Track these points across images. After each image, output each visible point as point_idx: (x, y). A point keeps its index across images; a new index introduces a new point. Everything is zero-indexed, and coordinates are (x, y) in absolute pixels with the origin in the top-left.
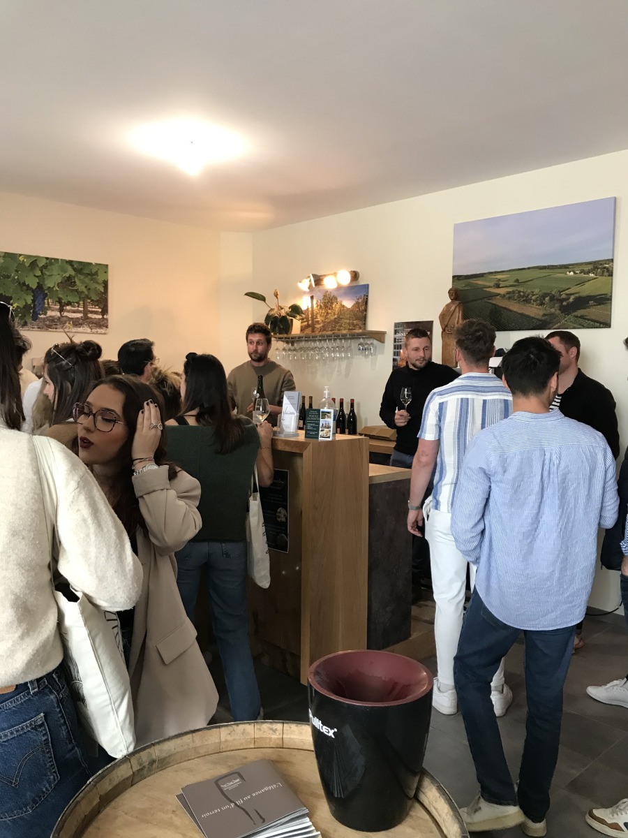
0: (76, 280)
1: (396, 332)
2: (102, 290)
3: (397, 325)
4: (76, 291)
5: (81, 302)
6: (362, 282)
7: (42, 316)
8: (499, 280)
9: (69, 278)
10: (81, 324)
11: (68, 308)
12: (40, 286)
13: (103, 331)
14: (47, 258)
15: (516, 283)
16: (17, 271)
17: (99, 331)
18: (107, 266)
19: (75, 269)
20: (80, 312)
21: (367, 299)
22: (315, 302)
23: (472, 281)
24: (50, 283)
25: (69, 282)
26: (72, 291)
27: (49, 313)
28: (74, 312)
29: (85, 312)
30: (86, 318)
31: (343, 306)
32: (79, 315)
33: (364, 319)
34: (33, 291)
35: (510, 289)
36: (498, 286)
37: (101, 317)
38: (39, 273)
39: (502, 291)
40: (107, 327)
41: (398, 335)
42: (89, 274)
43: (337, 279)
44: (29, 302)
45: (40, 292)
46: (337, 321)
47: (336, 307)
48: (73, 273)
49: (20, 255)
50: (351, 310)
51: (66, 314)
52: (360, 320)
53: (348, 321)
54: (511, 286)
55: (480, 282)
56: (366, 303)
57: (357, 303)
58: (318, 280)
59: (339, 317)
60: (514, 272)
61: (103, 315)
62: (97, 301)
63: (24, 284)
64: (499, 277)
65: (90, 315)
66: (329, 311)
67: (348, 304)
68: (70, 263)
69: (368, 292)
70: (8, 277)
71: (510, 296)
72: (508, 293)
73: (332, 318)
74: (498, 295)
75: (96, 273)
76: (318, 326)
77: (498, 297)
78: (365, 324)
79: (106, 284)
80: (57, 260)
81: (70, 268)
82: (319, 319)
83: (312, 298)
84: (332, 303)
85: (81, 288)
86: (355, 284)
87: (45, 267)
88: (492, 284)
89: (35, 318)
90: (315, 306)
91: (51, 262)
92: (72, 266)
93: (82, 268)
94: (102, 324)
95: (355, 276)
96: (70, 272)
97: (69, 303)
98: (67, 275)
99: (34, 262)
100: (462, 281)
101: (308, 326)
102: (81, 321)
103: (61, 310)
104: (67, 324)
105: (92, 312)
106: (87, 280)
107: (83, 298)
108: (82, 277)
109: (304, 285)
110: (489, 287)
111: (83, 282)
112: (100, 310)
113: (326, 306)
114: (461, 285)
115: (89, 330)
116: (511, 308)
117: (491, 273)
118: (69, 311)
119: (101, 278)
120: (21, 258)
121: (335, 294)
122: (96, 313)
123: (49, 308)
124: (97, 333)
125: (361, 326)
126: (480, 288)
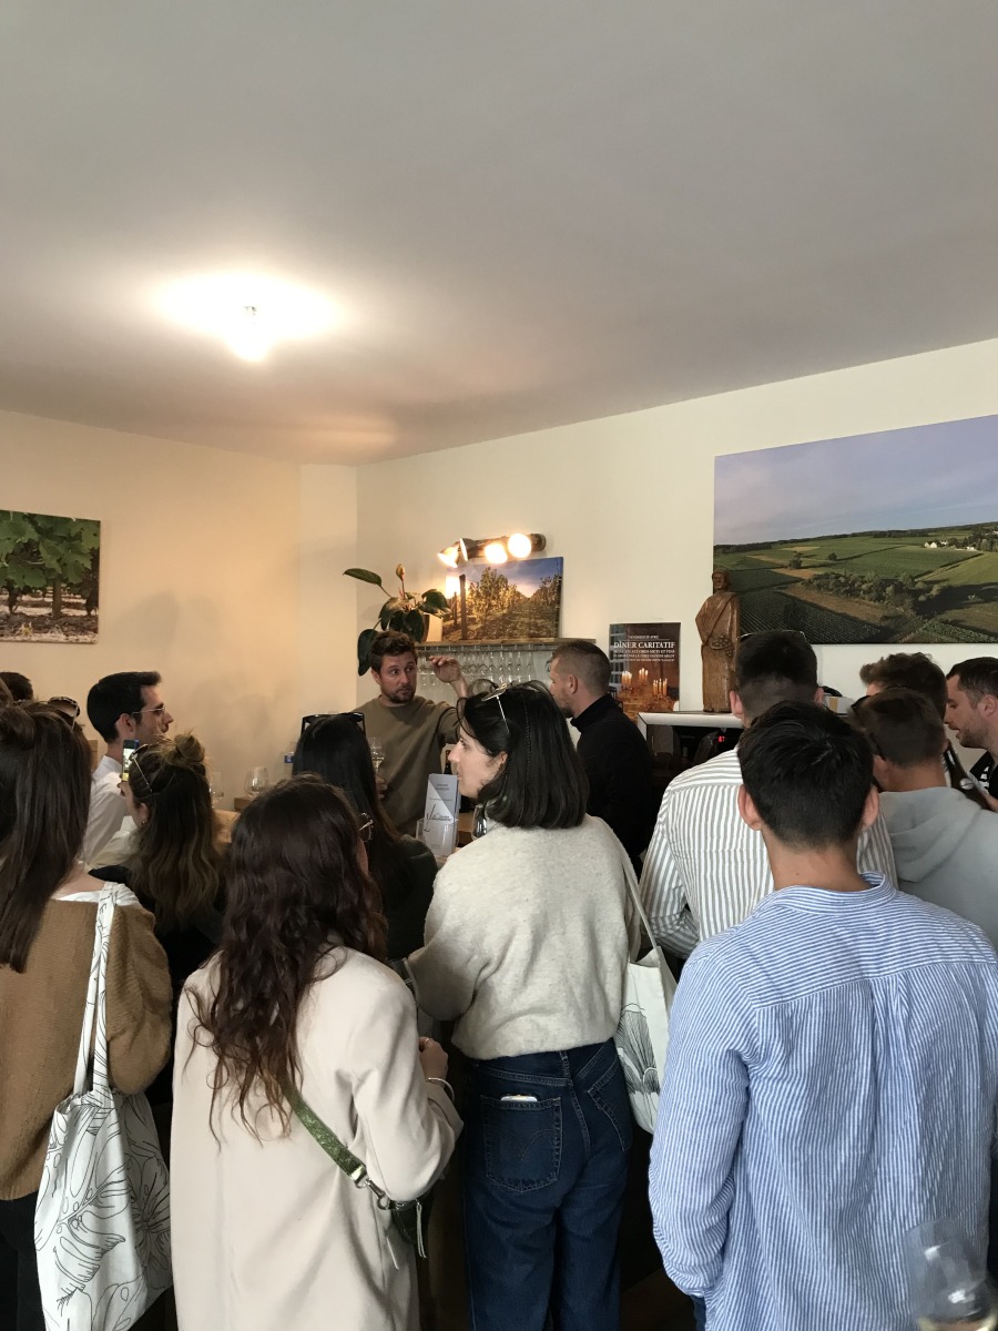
0: (41, 548)
1: (613, 640)
2: (88, 565)
3: (614, 629)
4: (42, 567)
5: (50, 588)
6: (551, 553)
8: (800, 555)
9: (28, 545)
10: (48, 627)
11: (25, 598)
13: (88, 638)
15: (831, 562)
17: (82, 638)
18: (99, 522)
19: (39, 530)
20: (46, 605)
21: (560, 582)
22: (467, 585)
23: (749, 555)
25: (27, 552)
26: (33, 567)
28: (36, 605)
29: (57, 605)
30: (57, 615)
31: (518, 594)
32: (45, 611)
33: (555, 617)
35: (820, 572)
36: (798, 566)
37: (84, 613)
39: (806, 574)
40: (95, 631)
41: (617, 646)
42: (64, 538)
43: (508, 549)
46: (507, 620)
47: (505, 595)
48: (35, 536)
50: (533, 602)
51: (20, 609)
52: (550, 619)
53: (527, 620)
54: (822, 565)
55: (764, 558)
56: (559, 588)
57: (543, 589)
58: (474, 549)
59: (510, 613)
60: (827, 542)
61: (89, 611)
62: (79, 585)
64: (799, 549)
65: (65, 611)
66: (494, 602)
68: (31, 518)
69: (561, 571)
71: (820, 584)
72: (818, 577)
73: (499, 614)
74: (798, 580)
75: (79, 537)
76: (473, 627)
77: (799, 584)
78: (557, 626)
79: (95, 556)
80: (5, 514)
81: (29, 527)
82: (475, 614)
83: (462, 578)
84: (498, 589)
85: (49, 560)
86: (538, 556)
88: (785, 562)
90: (468, 593)
92: (34, 523)
93: (51, 528)
94: (87, 626)
95: (539, 542)
96: (30, 534)
97: (27, 590)
98: (25, 540)
100: (731, 556)
101: (456, 627)
102: (48, 622)
103: (11, 603)
104: (23, 627)
105: (69, 605)
106: (60, 549)
107: (54, 580)
108: (52, 543)
109: (449, 557)
110: (782, 567)
111: (51, 551)
113: (487, 594)
114: (730, 562)
115: (62, 637)
116: (823, 604)
117: (784, 543)
118: (26, 604)
119: (86, 546)
121: (505, 574)
122: (76, 606)
124: (77, 642)
125: (553, 629)
126: (767, 568)
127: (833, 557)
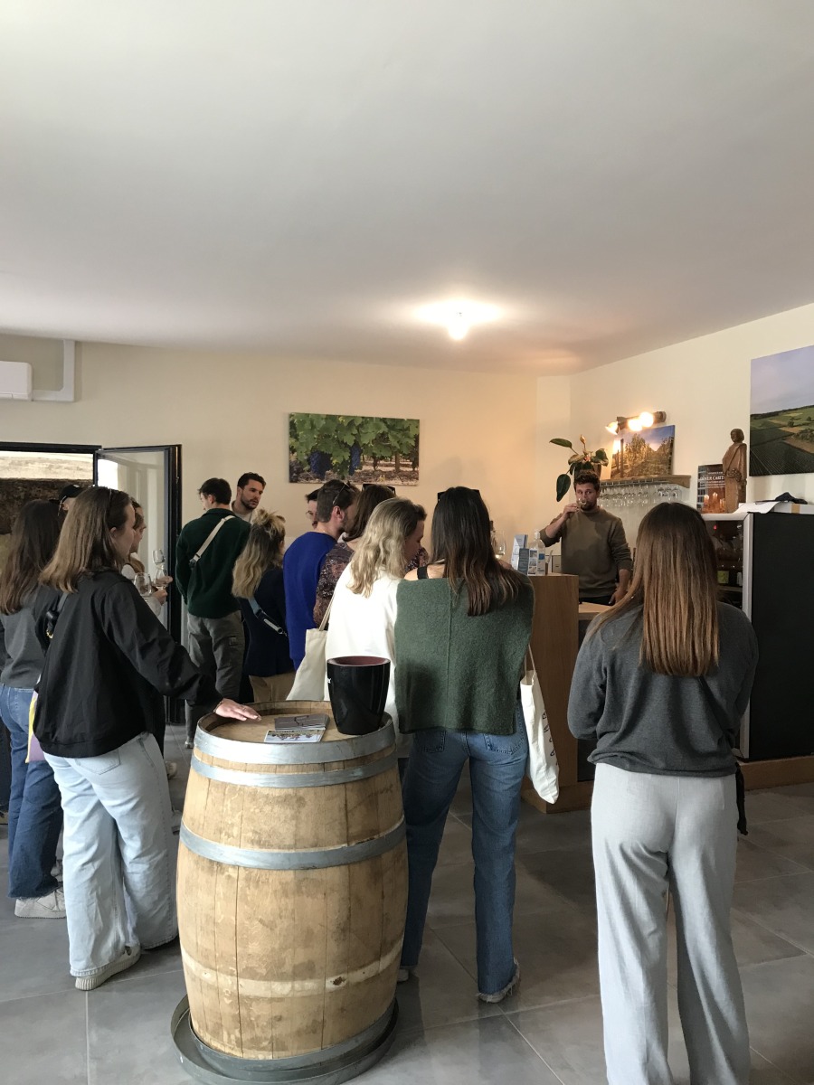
0: (390, 437)
1: (700, 476)
2: (413, 444)
3: (701, 468)
4: (390, 446)
5: (394, 457)
6: (669, 423)
7: (358, 471)
8: (793, 418)
9: (383, 434)
10: (393, 477)
11: (381, 462)
12: (356, 443)
13: (413, 483)
14: (363, 418)
15: (809, 422)
16: (336, 431)
17: (410, 483)
18: (418, 420)
19: (388, 426)
20: (392, 466)
21: (673, 441)
22: (624, 446)
23: (768, 420)
24: (365, 440)
25: (382, 438)
26: (385, 446)
27: (365, 468)
28: (387, 466)
29: (397, 465)
30: (398, 471)
31: (650, 449)
32: (391, 469)
33: (670, 462)
34: (350, 448)
35: (803, 428)
36: (792, 425)
37: (411, 469)
38: (355, 432)
39: (796, 430)
40: (417, 479)
41: (702, 479)
42: (401, 430)
43: (642, 422)
44: (347, 458)
45: (356, 449)
46: (644, 465)
47: (644, 450)
48: (386, 430)
49: (340, 416)
50: (657, 454)
51: (379, 468)
52: (666, 464)
53: (654, 465)
54: (804, 424)
55: (775, 421)
56: (672, 445)
57: (663, 445)
58: (622, 423)
59: (646, 461)
60: (808, 409)
61: (414, 468)
62: (409, 455)
63: (343, 442)
64: (792, 415)
65: (401, 468)
66: (638, 455)
67: (655, 447)
68: (384, 420)
69: (673, 433)
70: (329, 436)
71: (802, 436)
72: (802, 432)
73: (640, 462)
74: (792, 434)
75: (408, 429)
76: (627, 471)
77: (792, 437)
78: (669, 468)
79: (417, 438)
80: (371, 418)
81: (383, 425)
82: (628, 463)
83: (622, 441)
84: (640, 447)
85: (393, 442)
86: (661, 425)
87: (361, 425)
88: (786, 423)
89: (352, 472)
90: (625, 450)
91: (366, 420)
92: (386, 423)
93: (394, 425)
94: (413, 476)
95: (661, 417)
96: (384, 428)
97: (382, 458)
98: (381, 432)
99: (351, 421)
100: (758, 421)
101: (618, 471)
102: (393, 474)
103: (375, 465)
104: (380, 478)
105: (404, 465)
106: (399, 436)
107: (397, 453)
108: (395, 433)
109: (613, 427)
110: (785, 426)
111: (395, 437)
112: (411, 463)
113: (634, 450)
114: (758, 424)
115: (400, 482)
116: (805, 449)
117: (785, 411)
118: (382, 465)
119: (412, 433)
120: (340, 419)
121: (643, 437)
122: (407, 466)
123: (365, 463)
124: (408, 485)
125: (667, 471)
126: (775, 428)
127: (809, 419)
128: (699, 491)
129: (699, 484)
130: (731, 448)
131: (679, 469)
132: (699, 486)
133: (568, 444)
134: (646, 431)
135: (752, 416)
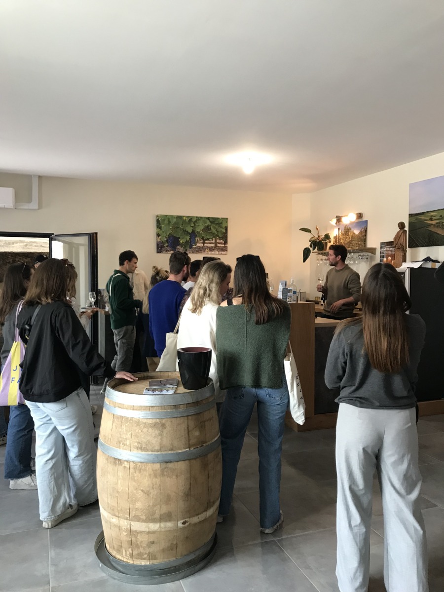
0: (211, 227)
1: (381, 248)
2: (224, 231)
3: (382, 244)
4: (211, 232)
5: (214, 238)
6: (364, 219)
7: (194, 246)
8: (432, 216)
9: (208, 226)
10: (214, 250)
11: (207, 241)
12: (193, 231)
13: (225, 253)
14: (197, 217)
15: (441, 218)
16: (182, 224)
17: (223, 253)
18: (227, 219)
19: (210, 222)
20: (213, 243)
21: (366, 229)
22: (340, 231)
23: (419, 217)
24: (198, 230)
25: (207, 228)
26: (209, 233)
27: (198, 245)
28: (210, 244)
29: (216, 243)
30: (216, 246)
31: (354, 233)
32: (212, 245)
33: (365, 241)
34: (190, 234)
35: (437, 221)
36: (431, 220)
37: (223, 245)
38: (193, 225)
39: (434, 222)
40: (227, 251)
41: (382, 249)
42: (217, 224)
43: (349, 219)
44: (188, 239)
45: (193, 234)
46: (351, 242)
47: (351, 234)
48: (210, 224)
49: (184, 216)
50: (358, 236)
51: (206, 245)
52: (363, 241)
53: (356, 242)
54: (438, 219)
55: (422, 217)
56: (366, 231)
57: (361, 231)
58: (339, 219)
59: (352, 240)
60: (440, 211)
61: (225, 245)
62: (222, 237)
63: (186, 231)
64: (432, 214)
65: (218, 245)
66: (347, 237)
67: (357, 232)
68: (208, 218)
69: (367, 225)
70: (178, 228)
71: (437, 226)
72: (437, 223)
73: (348, 241)
74: (432, 224)
75: (221, 223)
77: (432, 226)
78: (365, 244)
79: (226, 228)
80: (201, 217)
81: (208, 221)
82: (342, 241)
83: (339, 229)
84: (349, 232)
85: (213, 230)
86: (360, 220)
87: (196, 221)
88: (428, 219)
89: (191, 247)
90: (340, 234)
91: (199, 219)
92: (209, 220)
93: (213, 221)
94: (224, 249)
95: (360, 216)
96: (208, 223)
97: (208, 239)
99: (190, 219)
100: (413, 217)
102: (213, 248)
103: (204, 243)
104: (207, 250)
105: (219, 243)
106: (217, 227)
107: (215, 236)
108: (214, 225)
109: (334, 221)
110: (427, 220)
111: (214, 228)
112: (223, 242)
113: (346, 234)
114: (413, 219)
115: (217, 253)
116: (438, 232)
117: (428, 212)
118: (207, 243)
119: (224, 225)
120: (184, 218)
121: (350, 226)
122: (221, 243)
123: (198, 242)
124: (222, 254)
125: (363, 245)
126: (422, 221)
127: (441, 216)
128: (381, 256)
129: (381, 252)
130: (398, 233)
131: (370, 245)
132: (381, 254)
133: (309, 231)
134: (352, 223)
135: (410, 215)
